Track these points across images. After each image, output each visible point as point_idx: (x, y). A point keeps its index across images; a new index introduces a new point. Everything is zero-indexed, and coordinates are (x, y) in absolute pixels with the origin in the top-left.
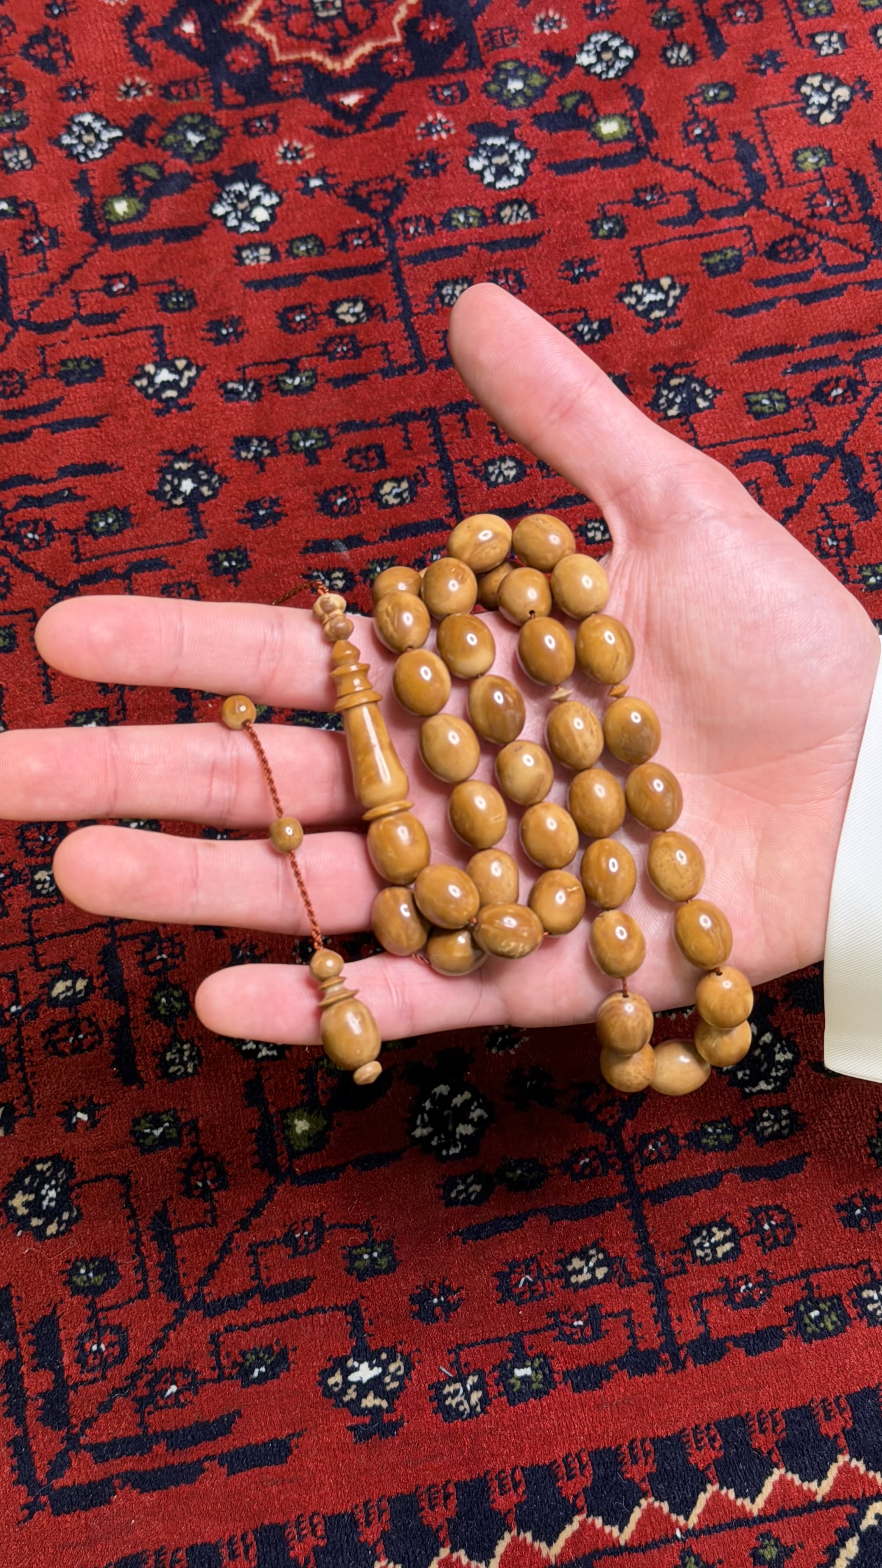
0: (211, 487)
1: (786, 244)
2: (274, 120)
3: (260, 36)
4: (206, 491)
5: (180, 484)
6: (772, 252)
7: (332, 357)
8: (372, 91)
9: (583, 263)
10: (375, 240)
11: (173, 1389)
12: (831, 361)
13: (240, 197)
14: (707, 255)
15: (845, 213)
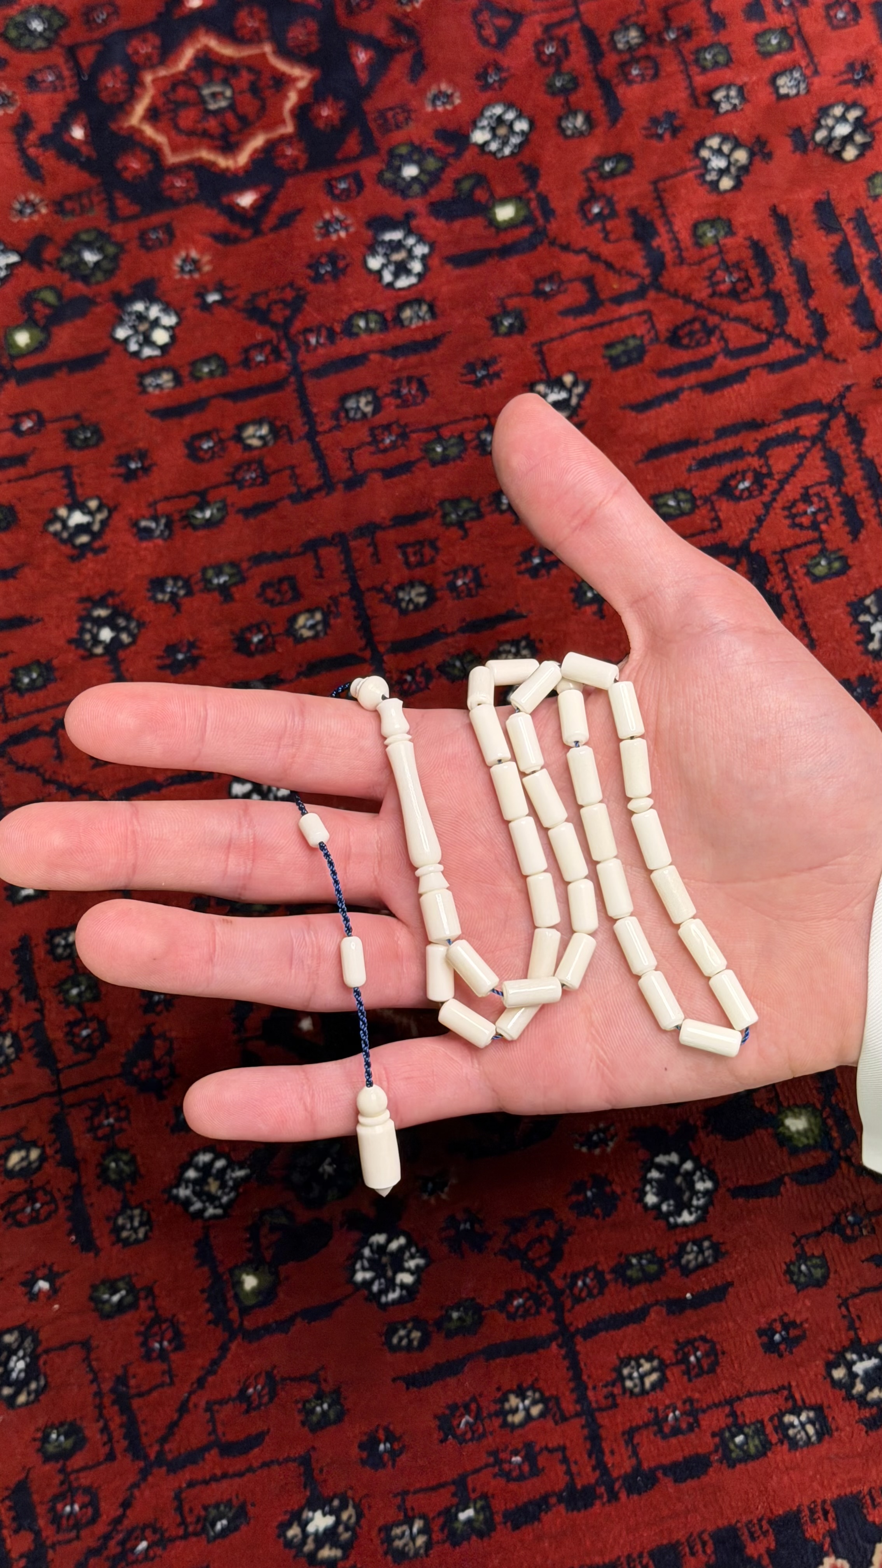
0: (130, 634)
1: (686, 329)
2: (169, 230)
3: (150, 139)
4: (125, 637)
5: (98, 634)
6: (674, 339)
7: (241, 484)
8: (266, 189)
9: (486, 365)
10: (277, 353)
11: (143, 1545)
12: (737, 454)
13: (141, 317)
14: (609, 346)
15: (746, 290)
